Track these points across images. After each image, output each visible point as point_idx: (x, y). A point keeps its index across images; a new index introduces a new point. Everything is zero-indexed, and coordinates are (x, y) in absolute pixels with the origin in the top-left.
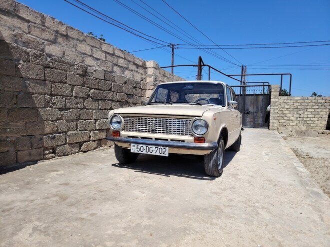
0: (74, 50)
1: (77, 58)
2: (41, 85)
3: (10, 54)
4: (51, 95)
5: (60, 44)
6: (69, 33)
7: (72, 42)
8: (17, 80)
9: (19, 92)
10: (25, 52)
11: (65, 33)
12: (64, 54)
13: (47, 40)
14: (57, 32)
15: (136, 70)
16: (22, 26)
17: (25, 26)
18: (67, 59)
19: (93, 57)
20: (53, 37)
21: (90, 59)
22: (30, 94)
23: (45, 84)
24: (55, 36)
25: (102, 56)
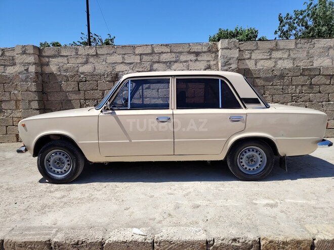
0: (104, 63)
1: (107, 69)
2: (76, 94)
3: (56, 79)
4: (85, 100)
5: (91, 62)
6: (98, 52)
7: (102, 58)
8: (61, 93)
9: (64, 100)
10: (65, 76)
11: (95, 53)
12: (95, 68)
13: (81, 63)
14: (88, 55)
15: (195, 58)
16: (63, 61)
17: (65, 60)
18: (98, 71)
19: (126, 63)
20: (85, 60)
21: (122, 65)
22: (70, 100)
23: (80, 93)
24: (87, 58)
25: (137, 59)
